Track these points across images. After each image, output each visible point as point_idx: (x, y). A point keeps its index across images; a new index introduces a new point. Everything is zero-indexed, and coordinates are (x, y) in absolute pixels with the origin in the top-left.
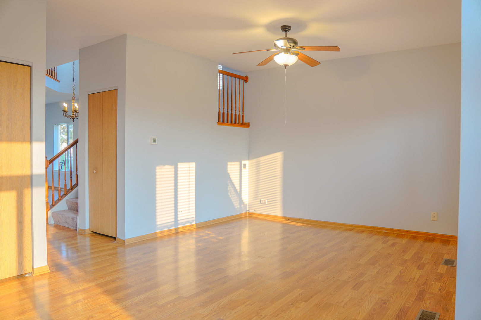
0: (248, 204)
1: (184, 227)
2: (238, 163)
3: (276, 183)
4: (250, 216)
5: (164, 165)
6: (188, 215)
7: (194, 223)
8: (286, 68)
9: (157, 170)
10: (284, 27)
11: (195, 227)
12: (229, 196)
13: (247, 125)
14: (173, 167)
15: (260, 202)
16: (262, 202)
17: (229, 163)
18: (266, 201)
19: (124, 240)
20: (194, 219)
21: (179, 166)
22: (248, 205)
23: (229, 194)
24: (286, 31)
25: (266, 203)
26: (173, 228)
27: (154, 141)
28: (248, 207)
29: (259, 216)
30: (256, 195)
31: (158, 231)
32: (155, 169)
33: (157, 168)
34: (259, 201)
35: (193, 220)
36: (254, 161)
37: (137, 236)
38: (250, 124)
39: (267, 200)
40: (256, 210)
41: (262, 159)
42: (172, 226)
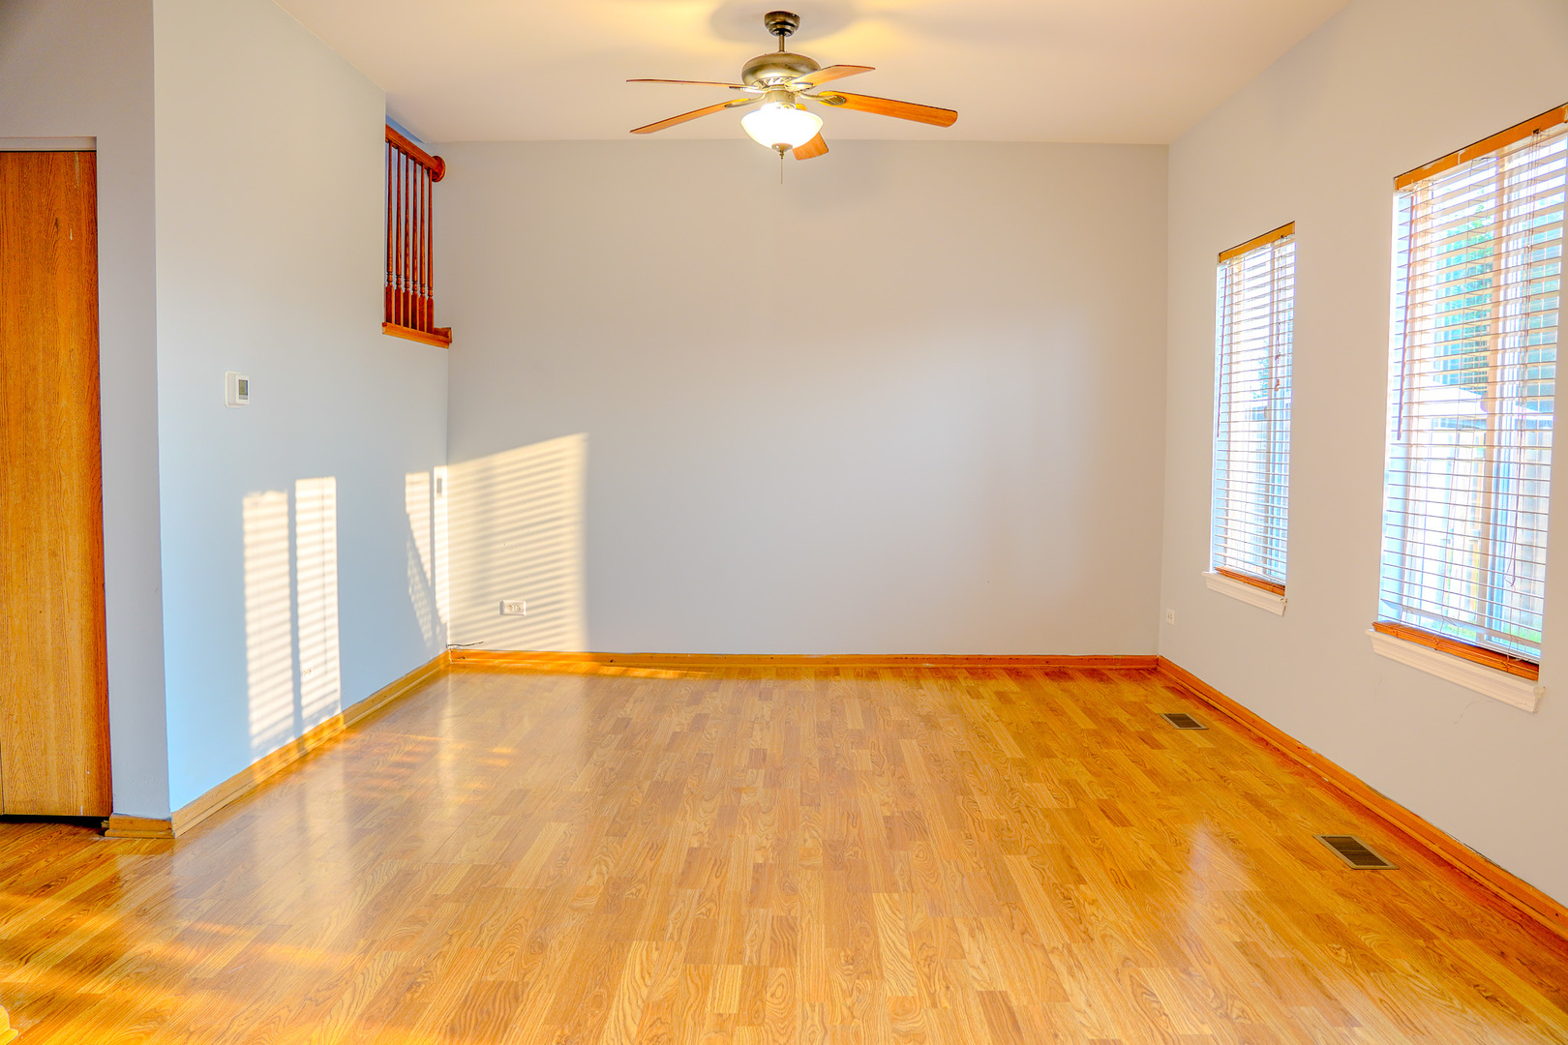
0: (451, 621)
1: (318, 732)
2: (425, 476)
3: (558, 544)
4: (462, 662)
5: (263, 492)
6: (324, 685)
7: (338, 711)
8: (782, 155)
9: (247, 514)
10: (780, 19)
11: (342, 726)
12: (410, 598)
13: (443, 337)
14: (283, 497)
15: (498, 612)
16: (507, 610)
17: (409, 478)
18: (525, 606)
19: (168, 821)
20: (337, 696)
21: (299, 495)
22: (448, 625)
23: (410, 590)
24: (782, 32)
25: (525, 613)
26: (291, 740)
27: (244, 388)
28: (449, 633)
29: (496, 661)
30: (479, 589)
31: (256, 760)
32: (241, 509)
33: (247, 502)
34: (494, 609)
35: (335, 702)
36: (470, 467)
37: (201, 795)
38: (454, 335)
39: (528, 601)
40: (485, 640)
41: (502, 459)
42: (287, 733)
